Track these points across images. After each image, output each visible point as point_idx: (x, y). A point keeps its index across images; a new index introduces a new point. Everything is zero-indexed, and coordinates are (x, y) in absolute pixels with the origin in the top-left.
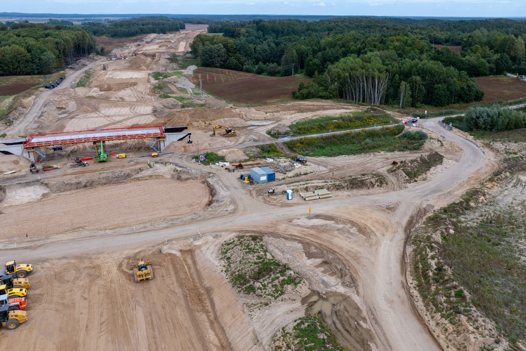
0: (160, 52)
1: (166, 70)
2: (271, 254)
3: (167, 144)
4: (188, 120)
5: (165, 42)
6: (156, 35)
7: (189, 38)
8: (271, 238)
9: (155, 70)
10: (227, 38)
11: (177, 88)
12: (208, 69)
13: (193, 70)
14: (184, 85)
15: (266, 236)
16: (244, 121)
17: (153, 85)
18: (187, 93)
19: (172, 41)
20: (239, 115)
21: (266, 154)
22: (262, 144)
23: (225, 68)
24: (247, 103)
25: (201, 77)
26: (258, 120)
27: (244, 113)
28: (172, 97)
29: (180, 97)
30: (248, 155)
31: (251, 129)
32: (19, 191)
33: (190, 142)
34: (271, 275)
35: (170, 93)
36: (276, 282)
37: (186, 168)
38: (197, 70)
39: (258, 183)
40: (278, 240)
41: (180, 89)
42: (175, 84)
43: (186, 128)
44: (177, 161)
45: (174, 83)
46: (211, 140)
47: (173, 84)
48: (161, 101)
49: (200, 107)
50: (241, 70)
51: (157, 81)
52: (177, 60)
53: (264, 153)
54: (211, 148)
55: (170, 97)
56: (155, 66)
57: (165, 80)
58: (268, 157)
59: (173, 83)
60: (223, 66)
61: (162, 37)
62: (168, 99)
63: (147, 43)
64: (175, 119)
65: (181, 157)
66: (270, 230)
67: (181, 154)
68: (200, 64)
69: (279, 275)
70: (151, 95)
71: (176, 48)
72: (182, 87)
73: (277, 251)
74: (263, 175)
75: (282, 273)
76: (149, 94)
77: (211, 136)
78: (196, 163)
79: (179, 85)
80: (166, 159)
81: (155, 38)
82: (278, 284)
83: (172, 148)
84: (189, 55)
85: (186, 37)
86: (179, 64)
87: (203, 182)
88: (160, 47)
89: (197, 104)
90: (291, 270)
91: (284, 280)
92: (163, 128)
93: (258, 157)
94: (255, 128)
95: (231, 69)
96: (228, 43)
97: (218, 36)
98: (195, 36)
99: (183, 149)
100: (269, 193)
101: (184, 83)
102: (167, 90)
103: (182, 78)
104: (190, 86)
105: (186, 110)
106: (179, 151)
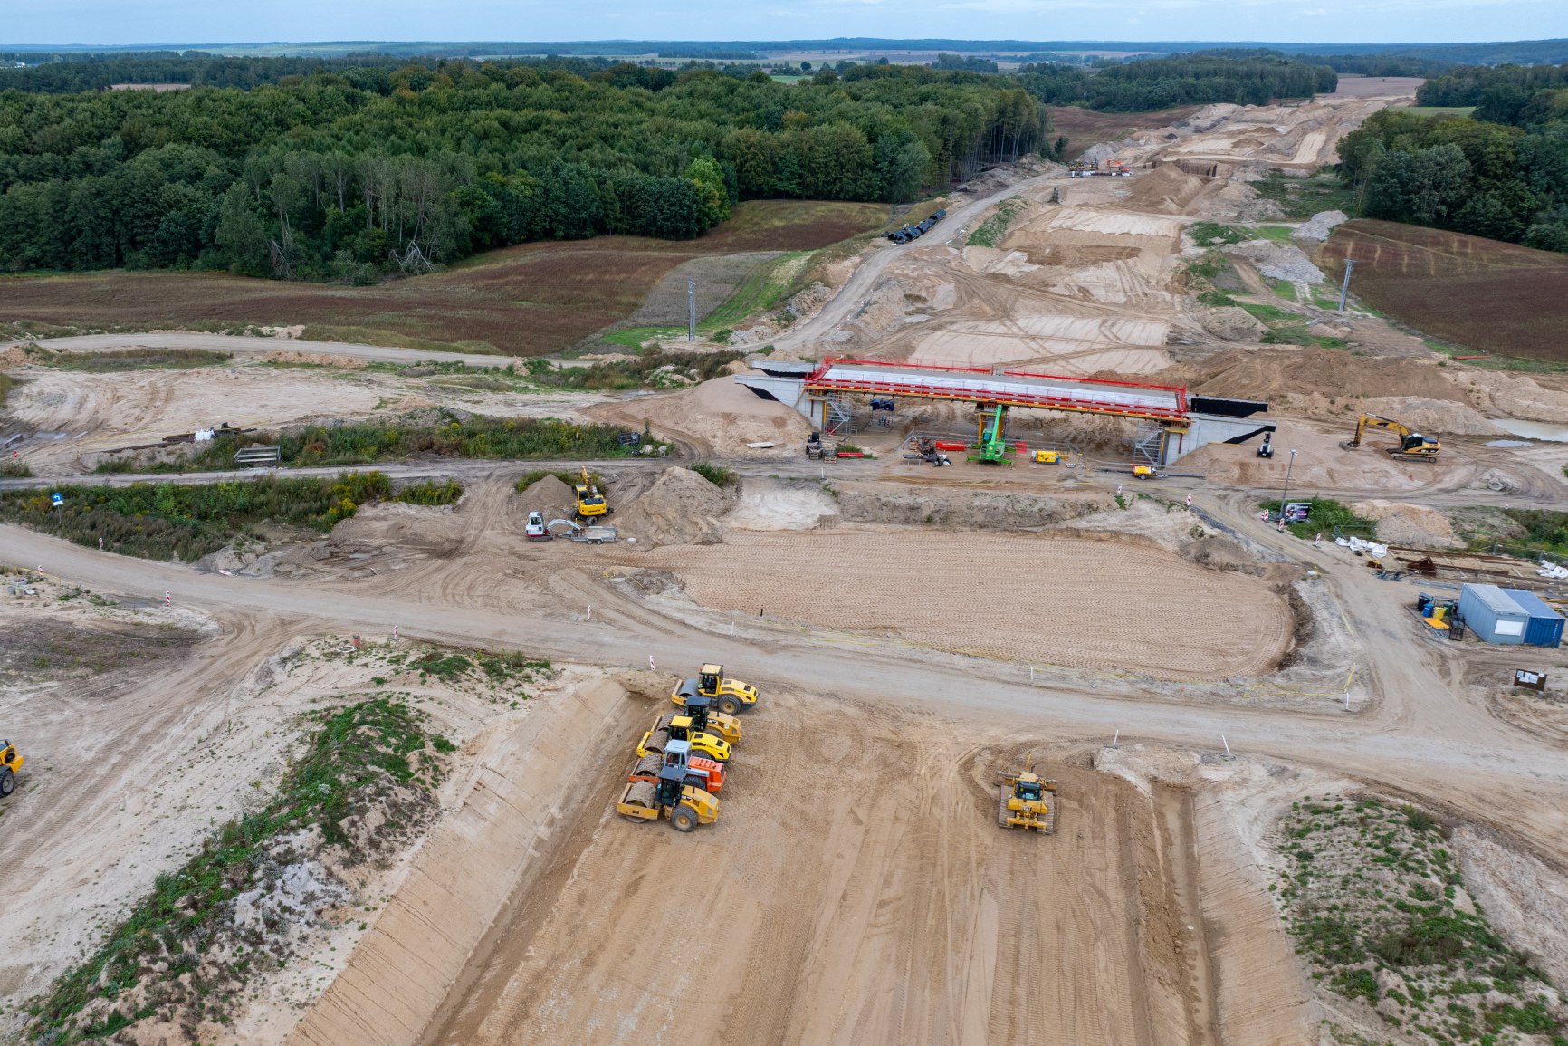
0: (1233, 163)
1: (1239, 218)
2: (1473, 898)
3: (1189, 445)
4: (1275, 385)
5: (1258, 130)
6: (1232, 107)
7: (1340, 121)
8: (1486, 843)
9: (1204, 217)
10: (1486, 125)
11: (1263, 278)
12: (1387, 225)
13: (1330, 226)
14: (1287, 271)
15: (1468, 827)
16: (1480, 417)
17: (1187, 261)
18: (1293, 298)
19: (1282, 129)
20: (1467, 395)
21: (1543, 547)
22: (1533, 506)
23: (1453, 228)
24: (1508, 356)
25: (1354, 249)
26: (1538, 421)
27: (1486, 389)
28: (1240, 305)
29: (1264, 308)
30: (1464, 536)
31: (1502, 450)
33: (1265, 454)
34: (1452, 969)
35: (1236, 292)
36: (1471, 1001)
37: (1232, 532)
38: (1345, 226)
39: (1480, 639)
40: (1516, 857)
41: (1271, 282)
42: (1260, 265)
43: (1263, 408)
44: (1210, 505)
45: (1258, 260)
46: (1339, 460)
47: (1250, 265)
48: (1202, 313)
49: (1325, 346)
50: (1516, 240)
51: (1202, 251)
52: (1284, 190)
53: (1534, 539)
54: (1332, 485)
55: (1231, 303)
56: (1206, 204)
57: (1230, 248)
58: (1550, 559)
59: (1252, 260)
60: (1442, 222)
61: (1248, 116)
62: (1224, 309)
63: (1199, 130)
64: (1233, 375)
65: (1225, 497)
66: (1490, 814)
67: (1225, 484)
68: (1361, 207)
69: (1489, 981)
70: (1174, 292)
71: (1290, 151)
72: (1281, 276)
73: (1500, 895)
74: (1512, 616)
75: (1505, 978)
76: (1167, 288)
77: (1342, 446)
78: (1271, 524)
79: (1270, 270)
80: (1177, 491)
81: (1225, 118)
82: (1477, 1011)
83: (1202, 463)
84: (1327, 177)
85: (1330, 119)
86: (1285, 203)
87: (1279, 590)
88: (1236, 145)
89: (1319, 338)
90: (1548, 983)
91: (1506, 1007)
92: (1189, 396)
93: (1506, 552)
94: (1518, 448)
95: (1475, 233)
96: (1486, 145)
97: (1451, 118)
98: (1364, 117)
99: (1236, 472)
100: (1517, 682)
101: (1288, 265)
102: (1226, 281)
103: (1286, 247)
104: (1308, 276)
105: (1278, 351)
106: (1224, 475)
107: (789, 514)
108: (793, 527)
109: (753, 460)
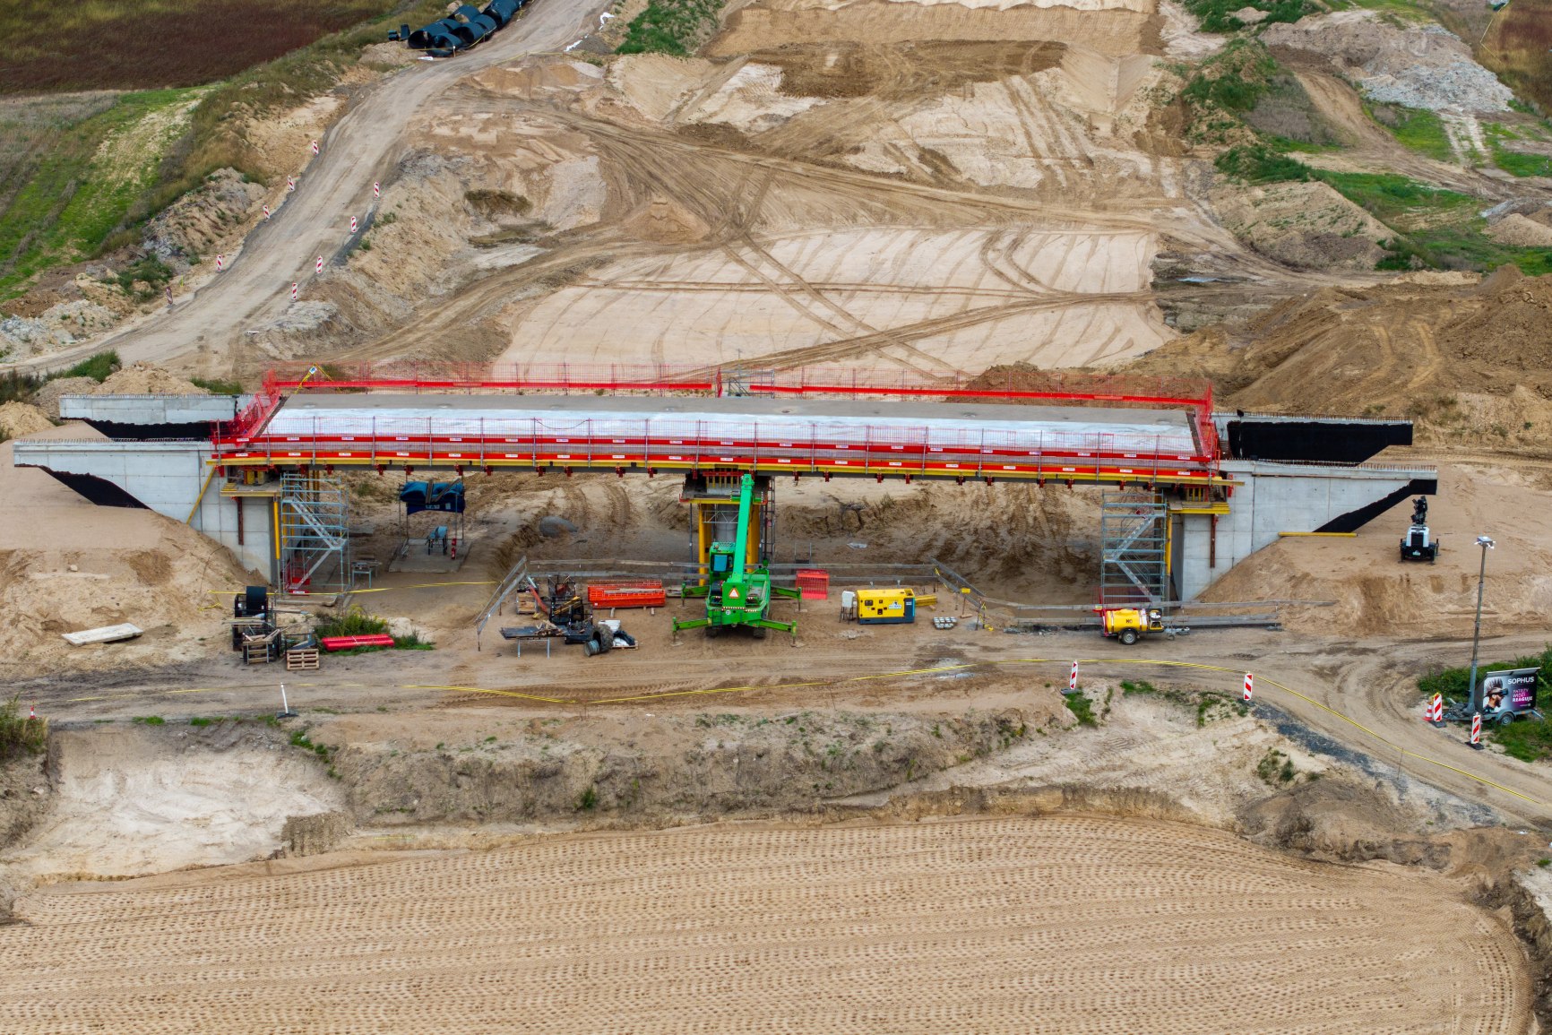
3: (1234, 544)
4: (1423, 374)
11: (1368, 105)
14: (1423, 87)
17: (1180, 70)
18: (1444, 153)
28: (1320, 176)
29: (1378, 180)
32: (141, 778)
33: (1418, 552)
35: (1307, 144)
37: (1360, 759)
41: (1389, 115)
42: (1358, 75)
43: (1402, 435)
44: (1300, 696)
45: (1351, 61)
47: (1337, 75)
48: (1229, 204)
49: (1532, 268)
51: (1215, 43)
55: (1300, 174)
57: (1281, 34)
59: (1338, 62)
62: (1284, 188)
64: (1320, 357)
65: (1334, 671)
67: (1331, 638)
70: (1158, 151)
72: (1411, 100)
76: (1139, 142)
78: (1450, 729)
79: (1383, 86)
80: (1215, 667)
83: (1271, 585)
87: (1488, 899)
89: (1514, 249)
92: (1222, 418)
99: (1354, 604)
101: (1424, 72)
102: (1282, 118)
103: (1415, 26)
104: (1472, 96)
105: (1422, 288)
106: (1325, 614)
107: (202, 823)
108: (213, 857)
109: (84, 679)
